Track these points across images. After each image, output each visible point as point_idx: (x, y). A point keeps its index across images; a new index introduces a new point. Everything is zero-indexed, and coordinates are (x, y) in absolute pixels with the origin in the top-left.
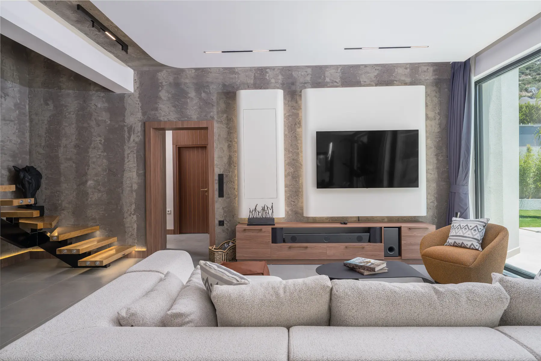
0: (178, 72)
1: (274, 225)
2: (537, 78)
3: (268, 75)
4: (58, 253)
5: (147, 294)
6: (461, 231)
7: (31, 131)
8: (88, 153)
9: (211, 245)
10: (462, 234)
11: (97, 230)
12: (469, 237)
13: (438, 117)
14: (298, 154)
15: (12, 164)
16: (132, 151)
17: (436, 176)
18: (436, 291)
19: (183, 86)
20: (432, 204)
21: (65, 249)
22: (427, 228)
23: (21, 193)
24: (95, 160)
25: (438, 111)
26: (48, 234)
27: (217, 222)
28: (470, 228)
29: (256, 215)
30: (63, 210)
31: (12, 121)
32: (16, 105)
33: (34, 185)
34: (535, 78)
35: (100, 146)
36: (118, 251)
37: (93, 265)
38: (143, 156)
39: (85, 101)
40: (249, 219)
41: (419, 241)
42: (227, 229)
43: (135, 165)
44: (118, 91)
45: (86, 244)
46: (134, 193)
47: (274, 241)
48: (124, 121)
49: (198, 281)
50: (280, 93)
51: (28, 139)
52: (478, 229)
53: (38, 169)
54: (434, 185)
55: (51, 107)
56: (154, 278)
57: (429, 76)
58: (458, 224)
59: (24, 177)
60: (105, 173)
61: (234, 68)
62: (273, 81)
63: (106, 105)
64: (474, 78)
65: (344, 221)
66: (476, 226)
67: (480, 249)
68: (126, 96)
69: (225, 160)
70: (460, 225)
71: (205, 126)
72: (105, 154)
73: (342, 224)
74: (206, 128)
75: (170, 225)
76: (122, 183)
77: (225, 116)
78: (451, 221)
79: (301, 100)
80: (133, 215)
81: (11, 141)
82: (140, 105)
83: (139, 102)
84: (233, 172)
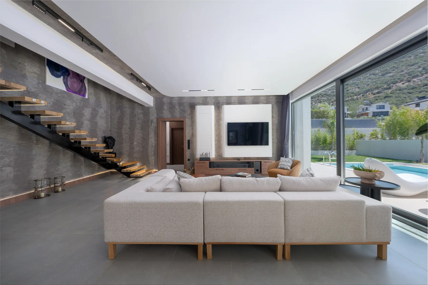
0: (172, 98)
1: (210, 160)
2: (329, 99)
3: (208, 99)
4: (122, 171)
5: (157, 183)
6: (283, 163)
7: (111, 122)
8: (134, 131)
9: (185, 169)
10: (283, 164)
11: (138, 162)
12: (286, 165)
13: (277, 117)
14: (220, 132)
15: (103, 135)
16: (152, 130)
17: (276, 141)
18: (257, 180)
19: (173, 104)
20: (275, 152)
21: (125, 170)
22: (272, 162)
23: (107, 147)
24: (137, 134)
25: (277, 115)
26: (118, 164)
27: (187, 159)
28: (287, 161)
29: (203, 157)
30: (124, 154)
31: (103, 118)
32: (105, 111)
33: (112, 144)
34: (328, 99)
35: (139, 128)
36: (146, 171)
37: (137, 176)
38: (157, 132)
39: (133, 110)
40: (200, 158)
41: (267, 167)
42: (191, 162)
43: (154, 136)
44: (146, 106)
45: (134, 168)
46: (153, 148)
47: (210, 167)
48: (149, 118)
49: (176, 178)
50: (213, 107)
51: (110, 125)
52: (289, 162)
53: (114, 138)
54: (275, 145)
55: (119, 112)
56: (159, 178)
57: (274, 100)
58: (282, 160)
59: (108, 141)
60: (141, 139)
61: (194, 97)
62: (210, 102)
63: (142, 111)
64: (291, 102)
65: (238, 159)
66: (289, 161)
67: (290, 169)
68: (150, 108)
69: (191, 134)
70: (283, 160)
71: (182, 120)
72: (141, 131)
73: (238, 160)
74: (183, 121)
75: (168, 161)
76: (148, 143)
77: (190, 116)
78: (280, 159)
79: (221, 109)
80: (153, 156)
81: (103, 126)
82: (156, 111)
83: (155, 110)
84: (194, 139)
